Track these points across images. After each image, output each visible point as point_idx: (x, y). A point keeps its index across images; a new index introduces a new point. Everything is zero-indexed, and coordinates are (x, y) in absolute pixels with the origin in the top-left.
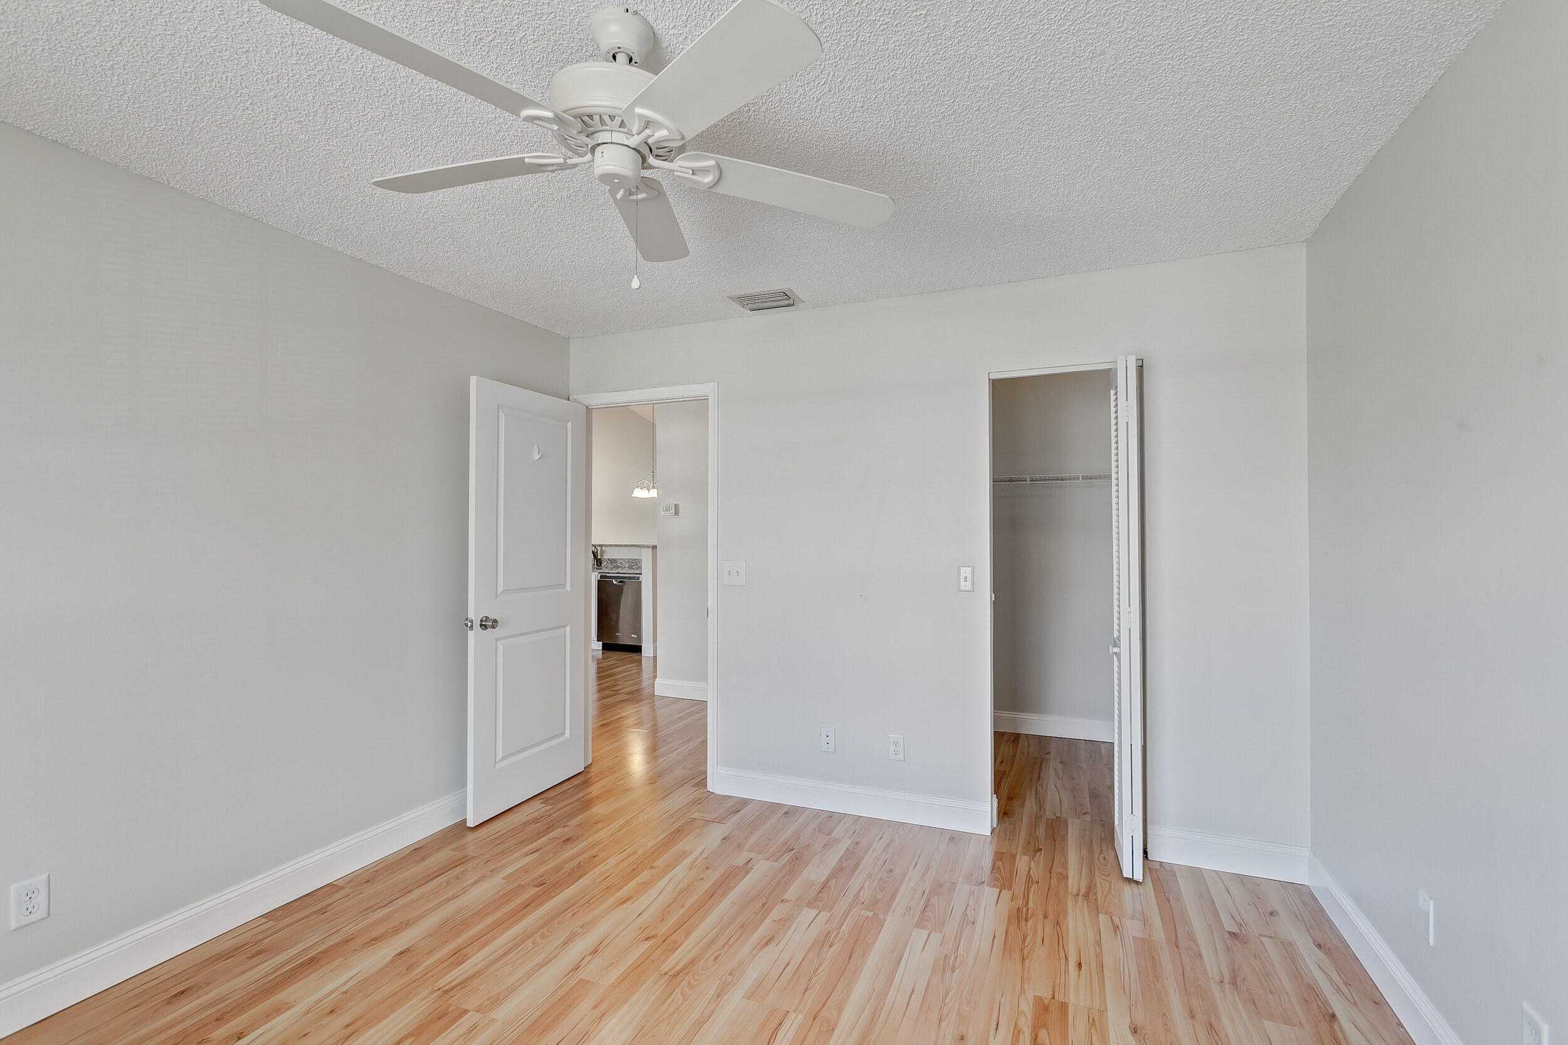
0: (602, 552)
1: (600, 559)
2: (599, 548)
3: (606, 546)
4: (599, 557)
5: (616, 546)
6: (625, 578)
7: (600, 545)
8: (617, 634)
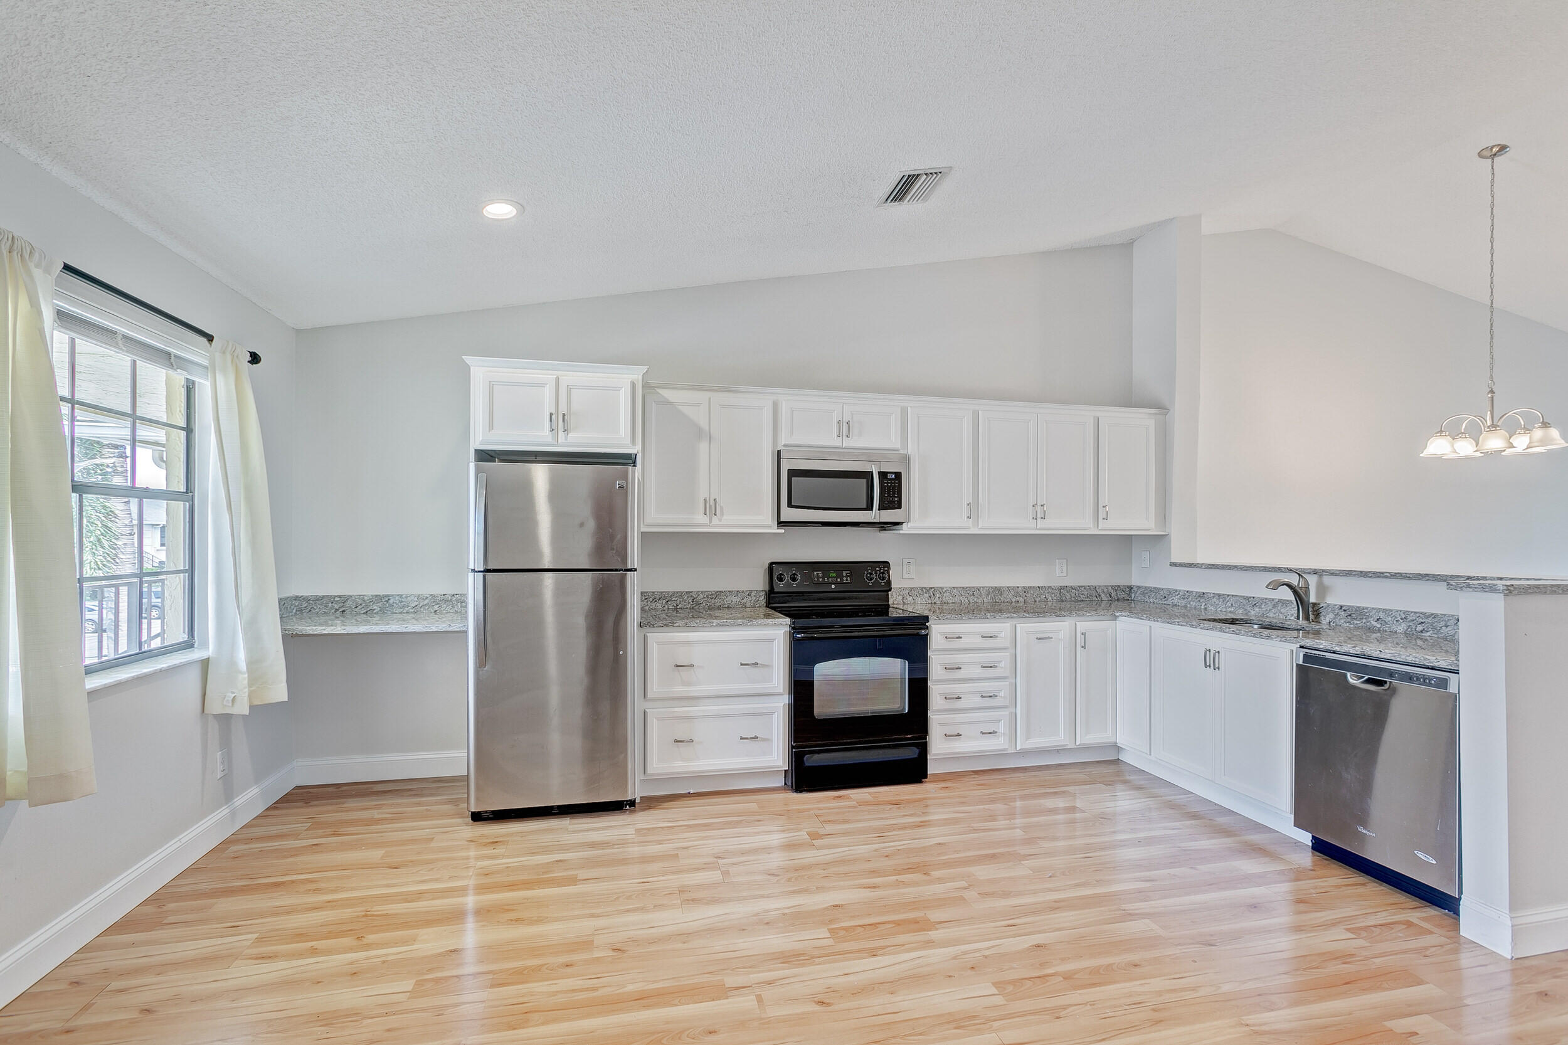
0: (1322, 590)
1: (1314, 604)
2: (1312, 580)
3: (1332, 573)
4: (1313, 599)
5: (1363, 574)
6: (1391, 674)
7: (1315, 572)
8: (1360, 829)
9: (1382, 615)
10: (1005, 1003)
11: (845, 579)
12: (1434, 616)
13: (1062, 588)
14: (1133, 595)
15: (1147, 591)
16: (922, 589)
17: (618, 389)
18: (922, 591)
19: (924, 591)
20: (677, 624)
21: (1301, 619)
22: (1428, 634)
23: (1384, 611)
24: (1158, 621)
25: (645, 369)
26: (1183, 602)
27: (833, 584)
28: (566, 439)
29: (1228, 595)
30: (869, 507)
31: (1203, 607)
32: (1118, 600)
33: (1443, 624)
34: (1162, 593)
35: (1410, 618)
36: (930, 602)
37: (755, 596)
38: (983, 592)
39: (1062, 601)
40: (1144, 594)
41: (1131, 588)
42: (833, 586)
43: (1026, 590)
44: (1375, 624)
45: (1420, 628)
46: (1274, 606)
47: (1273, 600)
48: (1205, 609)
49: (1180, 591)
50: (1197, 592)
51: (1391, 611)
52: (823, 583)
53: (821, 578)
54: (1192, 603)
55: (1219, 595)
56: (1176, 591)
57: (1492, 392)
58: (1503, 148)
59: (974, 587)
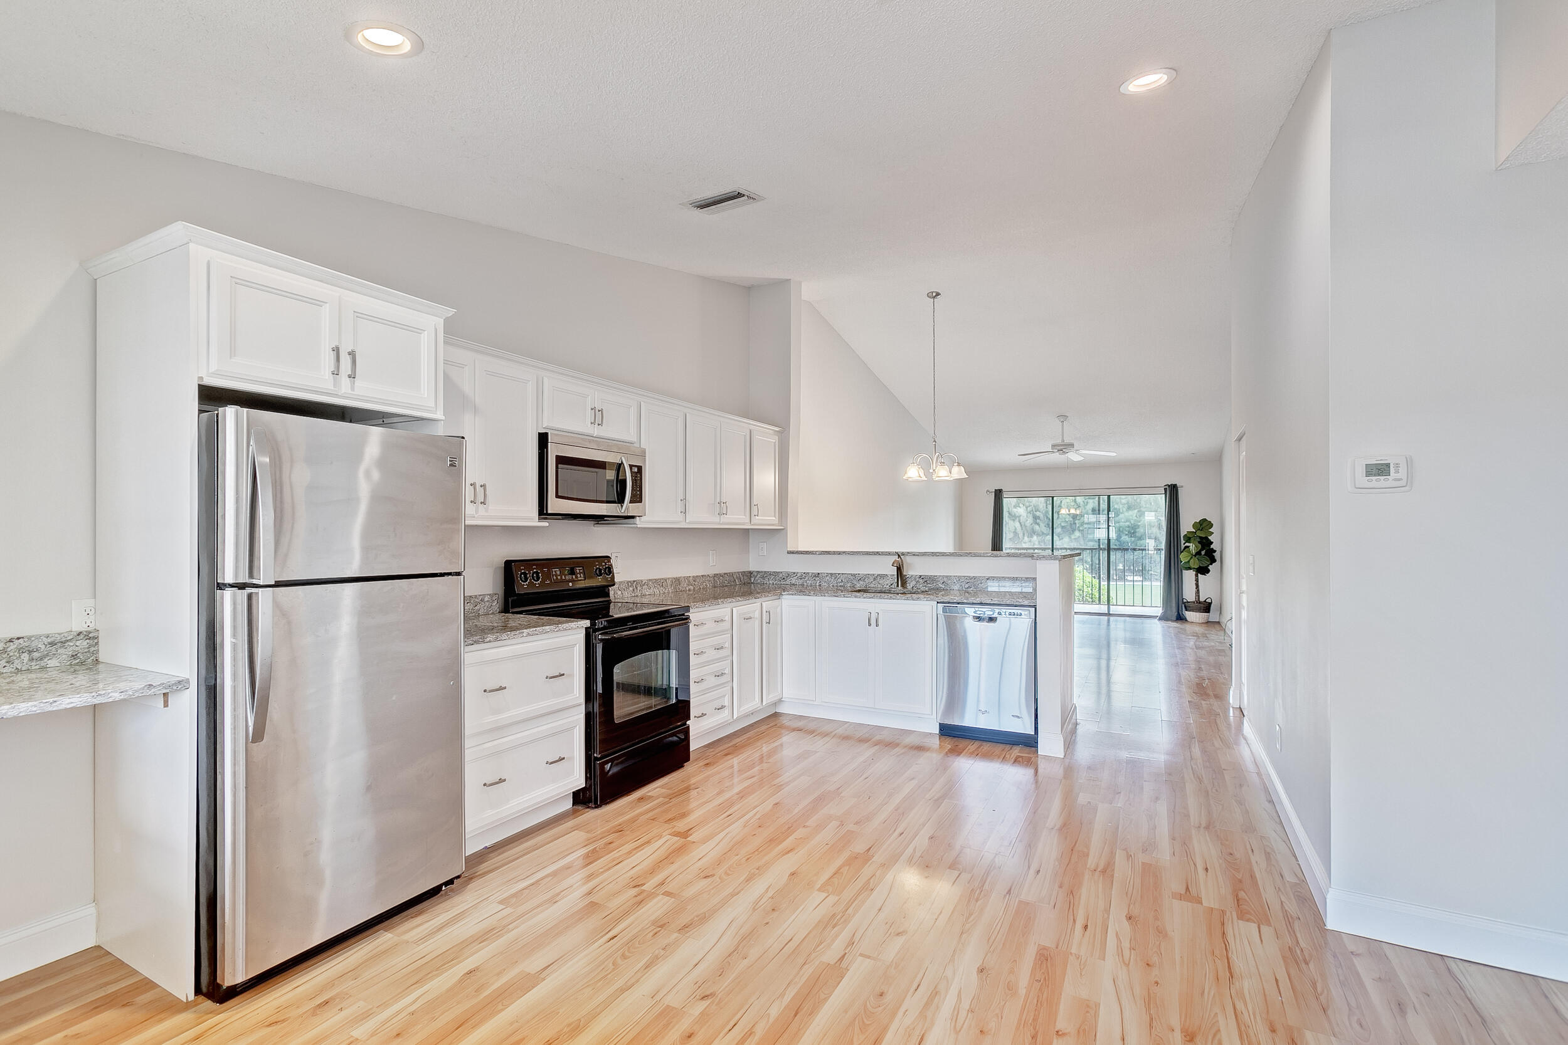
9: (945, 579)
10: (837, 898)
11: (579, 575)
12: (975, 578)
13: (715, 575)
14: (752, 579)
15: (765, 575)
16: (628, 582)
17: (419, 331)
18: (628, 585)
19: (630, 584)
20: (488, 639)
21: (900, 586)
22: (971, 589)
23: (947, 576)
24: (825, 596)
25: (451, 312)
26: (801, 582)
27: (570, 582)
28: (353, 389)
29: (839, 574)
30: (621, 500)
31: (817, 584)
32: (744, 583)
33: (979, 582)
34: (781, 575)
35: (961, 580)
36: (633, 595)
37: (488, 601)
38: (669, 582)
39: (715, 587)
40: (763, 577)
41: (751, 573)
42: (571, 584)
43: (695, 578)
44: (941, 586)
45: (967, 586)
46: (875, 579)
47: (874, 575)
48: (820, 585)
49: (798, 573)
50: (812, 573)
51: (951, 576)
52: (562, 581)
53: (559, 576)
54: (808, 582)
55: (832, 574)
56: (794, 573)
57: (935, 441)
58: (938, 294)
59: (663, 579)
